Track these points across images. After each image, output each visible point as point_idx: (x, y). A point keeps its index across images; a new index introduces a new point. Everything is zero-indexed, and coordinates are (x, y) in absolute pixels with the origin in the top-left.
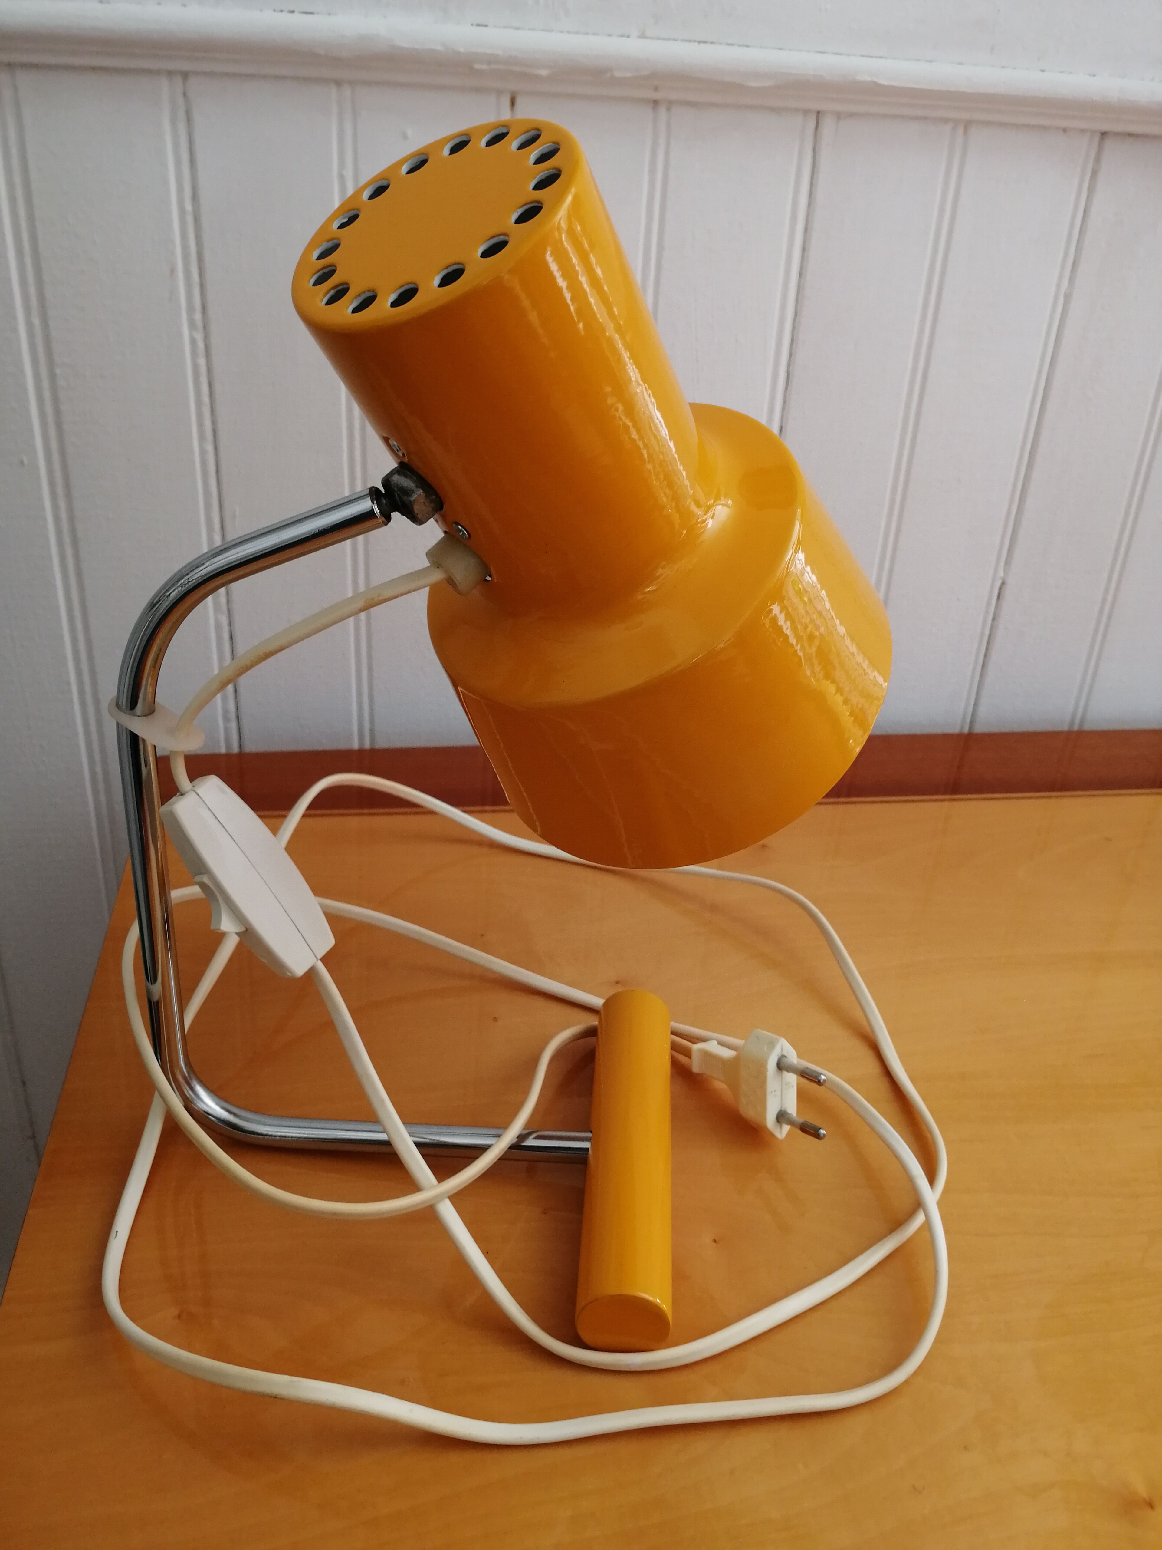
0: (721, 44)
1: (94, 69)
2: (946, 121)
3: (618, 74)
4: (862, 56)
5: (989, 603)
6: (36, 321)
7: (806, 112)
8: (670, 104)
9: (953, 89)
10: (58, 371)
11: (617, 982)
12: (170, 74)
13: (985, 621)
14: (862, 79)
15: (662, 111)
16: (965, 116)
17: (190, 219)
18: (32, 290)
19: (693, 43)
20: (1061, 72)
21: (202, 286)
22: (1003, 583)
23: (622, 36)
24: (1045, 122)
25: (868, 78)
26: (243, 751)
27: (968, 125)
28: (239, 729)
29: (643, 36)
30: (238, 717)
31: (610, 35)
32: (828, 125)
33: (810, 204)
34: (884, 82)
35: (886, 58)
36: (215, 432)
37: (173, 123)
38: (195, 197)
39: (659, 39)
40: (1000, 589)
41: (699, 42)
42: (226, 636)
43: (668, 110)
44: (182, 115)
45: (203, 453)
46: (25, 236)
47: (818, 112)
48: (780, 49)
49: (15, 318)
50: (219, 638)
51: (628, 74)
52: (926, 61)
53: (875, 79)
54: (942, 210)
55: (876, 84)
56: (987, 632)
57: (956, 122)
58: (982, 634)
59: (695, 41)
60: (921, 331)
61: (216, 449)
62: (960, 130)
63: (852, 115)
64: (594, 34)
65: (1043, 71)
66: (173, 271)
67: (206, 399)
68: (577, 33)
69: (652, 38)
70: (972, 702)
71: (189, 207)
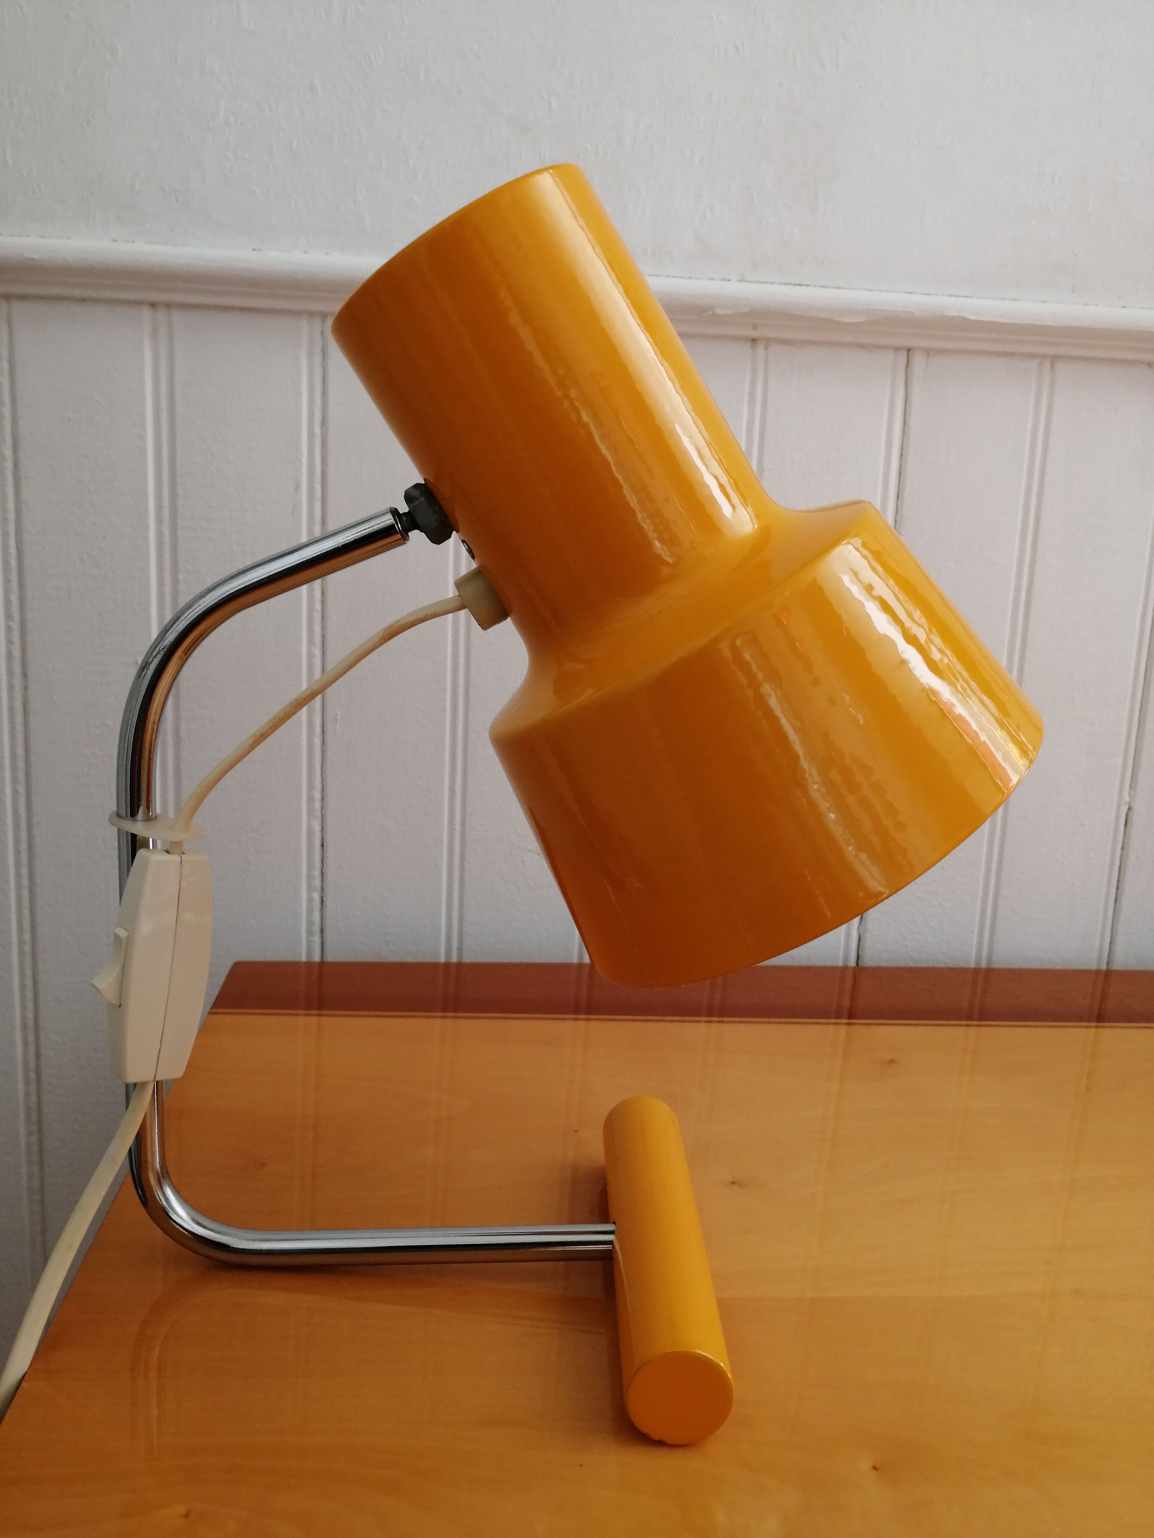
0: (815, 286)
1: (242, 309)
2: (1033, 356)
3: (719, 311)
4: (948, 296)
5: (1116, 831)
6: (166, 531)
7: (897, 349)
8: (768, 341)
9: (1039, 323)
10: (181, 577)
11: (733, 1183)
12: (311, 314)
13: (1114, 849)
14: (950, 314)
15: (760, 348)
16: (1052, 351)
17: (318, 442)
18: (166, 503)
19: (788, 286)
20: (1142, 308)
21: (324, 500)
22: (1129, 809)
23: (723, 280)
24: (1130, 356)
25: (956, 314)
26: (324, 960)
27: (1054, 359)
28: (322, 944)
29: (742, 280)
30: (322, 931)
31: (712, 279)
32: (918, 360)
33: (904, 431)
34: (972, 317)
35: (972, 297)
36: (323, 636)
37: (310, 356)
38: (324, 422)
39: (757, 282)
40: (1127, 815)
41: (795, 285)
42: (317, 843)
43: (766, 348)
44: (318, 349)
45: (310, 656)
46: (165, 454)
47: (909, 350)
48: (871, 290)
49: (147, 527)
50: (310, 844)
51: (730, 312)
52: (1011, 300)
53: (962, 315)
54: (1034, 436)
55: (964, 319)
56: (1117, 863)
57: (1044, 357)
58: (1112, 864)
59: (791, 284)
60: (1022, 550)
61: (323, 653)
62: (1047, 365)
63: (942, 352)
64: (697, 278)
65: (1124, 307)
66: (298, 487)
67: (318, 606)
68: (682, 277)
69: (751, 282)
70: (1108, 940)
71: (317, 431)
